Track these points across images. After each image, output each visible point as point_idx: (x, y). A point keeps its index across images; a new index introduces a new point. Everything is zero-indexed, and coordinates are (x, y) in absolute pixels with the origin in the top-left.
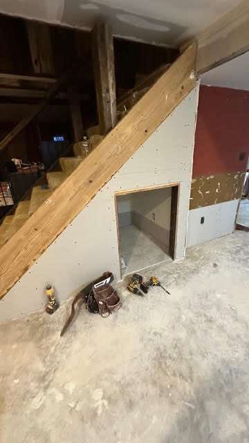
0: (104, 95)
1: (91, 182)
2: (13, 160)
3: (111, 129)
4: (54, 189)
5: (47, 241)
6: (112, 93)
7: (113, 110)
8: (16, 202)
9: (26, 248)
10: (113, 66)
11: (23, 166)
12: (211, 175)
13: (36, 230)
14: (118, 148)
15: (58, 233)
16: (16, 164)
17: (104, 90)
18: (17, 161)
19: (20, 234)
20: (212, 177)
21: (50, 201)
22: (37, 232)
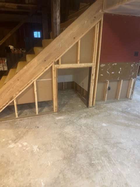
0: (54, 21)
1: (45, 61)
2: (9, 46)
3: (57, 36)
4: (28, 62)
5: (23, 86)
6: (58, 20)
7: (58, 28)
8: (9, 69)
9: (13, 88)
10: (59, 8)
11: (14, 50)
12: (115, 63)
13: (18, 80)
14: (60, 45)
15: (28, 83)
16: (11, 48)
17: (54, 19)
18: (11, 47)
19: (11, 81)
20: (116, 64)
21: (25, 67)
22: (18, 81)
